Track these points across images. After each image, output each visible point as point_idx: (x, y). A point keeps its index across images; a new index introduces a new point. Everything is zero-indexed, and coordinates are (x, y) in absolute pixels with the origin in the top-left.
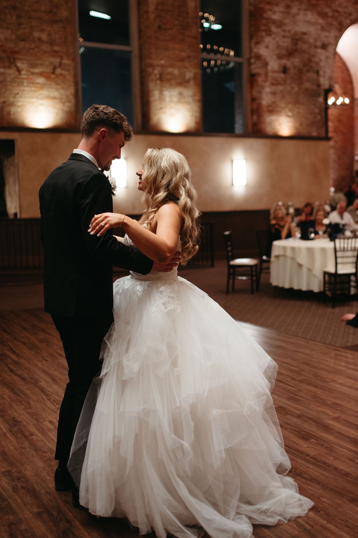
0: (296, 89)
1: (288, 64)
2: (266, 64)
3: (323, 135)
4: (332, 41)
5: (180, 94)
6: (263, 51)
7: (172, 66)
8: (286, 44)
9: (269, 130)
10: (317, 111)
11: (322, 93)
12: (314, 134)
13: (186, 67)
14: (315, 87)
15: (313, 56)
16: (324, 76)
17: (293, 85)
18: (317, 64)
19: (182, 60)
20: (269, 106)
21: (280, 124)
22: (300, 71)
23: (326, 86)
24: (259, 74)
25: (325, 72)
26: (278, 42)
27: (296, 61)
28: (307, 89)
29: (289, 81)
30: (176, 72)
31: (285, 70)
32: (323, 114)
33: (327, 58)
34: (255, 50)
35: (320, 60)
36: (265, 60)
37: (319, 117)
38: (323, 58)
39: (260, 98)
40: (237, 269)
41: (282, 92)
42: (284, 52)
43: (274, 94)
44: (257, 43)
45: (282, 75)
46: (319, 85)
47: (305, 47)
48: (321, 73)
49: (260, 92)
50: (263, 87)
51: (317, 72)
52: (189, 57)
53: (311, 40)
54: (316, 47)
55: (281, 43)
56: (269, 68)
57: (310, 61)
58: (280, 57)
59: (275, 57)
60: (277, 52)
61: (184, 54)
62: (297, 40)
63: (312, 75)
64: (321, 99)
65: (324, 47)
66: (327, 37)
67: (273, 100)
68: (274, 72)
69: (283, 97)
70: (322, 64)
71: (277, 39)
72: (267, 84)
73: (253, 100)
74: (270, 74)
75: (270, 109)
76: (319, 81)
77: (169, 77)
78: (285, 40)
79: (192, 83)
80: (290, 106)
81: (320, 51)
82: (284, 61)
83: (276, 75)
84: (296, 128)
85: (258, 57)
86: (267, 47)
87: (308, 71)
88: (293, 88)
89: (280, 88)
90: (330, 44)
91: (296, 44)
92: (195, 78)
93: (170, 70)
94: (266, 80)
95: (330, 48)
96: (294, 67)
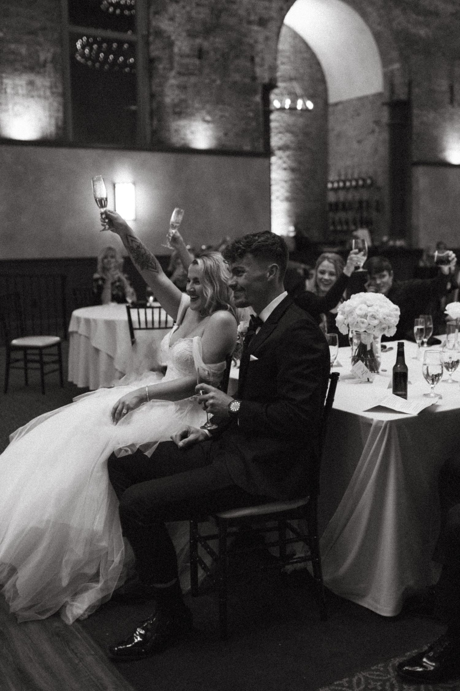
0: (218, 82)
1: (206, 45)
2: (171, 44)
3: (261, 149)
4: (274, 14)
5: (31, 83)
6: (165, 25)
7: (18, 41)
8: (202, 16)
9: (175, 140)
10: (251, 114)
11: (260, 89)
12: (247, 148)
13: (40, 44)
14: (247, 80)
15: (245, 35)
16: (262, 65)
17: (213, 77)
18: (252, 46)
19: (33, 33)
20: (175, 106)
21: (192, 133)
22: (225, 56)
23: (266, 80)
24: (159, 59)
25: (263, 59)
26: (188, 13)
27: (218, 41)
28: (235, 83)
29: (206, 71)
30: (23, 50)
31: (200, 54)
32: (261, 119)
33: (267, 39)
34: (154, 23)
35: (256, 42)
36: (169, 37)
37: (254, 124)
38: (261, 38)
39: (162, 94)
40: (29, 352)
41: (195, 85)
42: (199, 27)
43: (183, 88)
44: (156, 13)
45: (197, 62)
46: (254, 78)
47: (232, 21)
48: (257, 60)
49: (161, 85)
50: (166, 78)
51: (252, 59)
52: (44, 29)
53: (242, 12)
54: (250, 23)
55: (193, 14)
56: (176, 50)
57: (240, 42)
58: (191, 35)
59: (184, 34)
60: (189, 27)
61: (36, 25)
62: (220, 11)
63: (243, 63)
64: (258, 98)
65: (263, 22)
66: (266, 8)
67: (183, 97)
68: (181, 56)
69: (198, 93)
70: (260, 47)
71: (188, 8)
72: (173, 73)
73: (152, 96)
74: (177, 58)
75: (177, 110)
76: (254, 72)
77: (12, 57)
78: (201, 9)
79: (49, 66)
80: (208, 106)
81: (256, 28)
82: (198, 41)
83: (186, 61)
84: (218, 139)
85: (159, 33)
86: (172, 19)
87: (237, 57)
88: (214, 81)
89: (193, 79)
90: (271, 19)
91: (218, 17)
92: (54, 60)
93: (13, 46)
94: (171, 69)
95: (272, 26)
96: (216, 50)
